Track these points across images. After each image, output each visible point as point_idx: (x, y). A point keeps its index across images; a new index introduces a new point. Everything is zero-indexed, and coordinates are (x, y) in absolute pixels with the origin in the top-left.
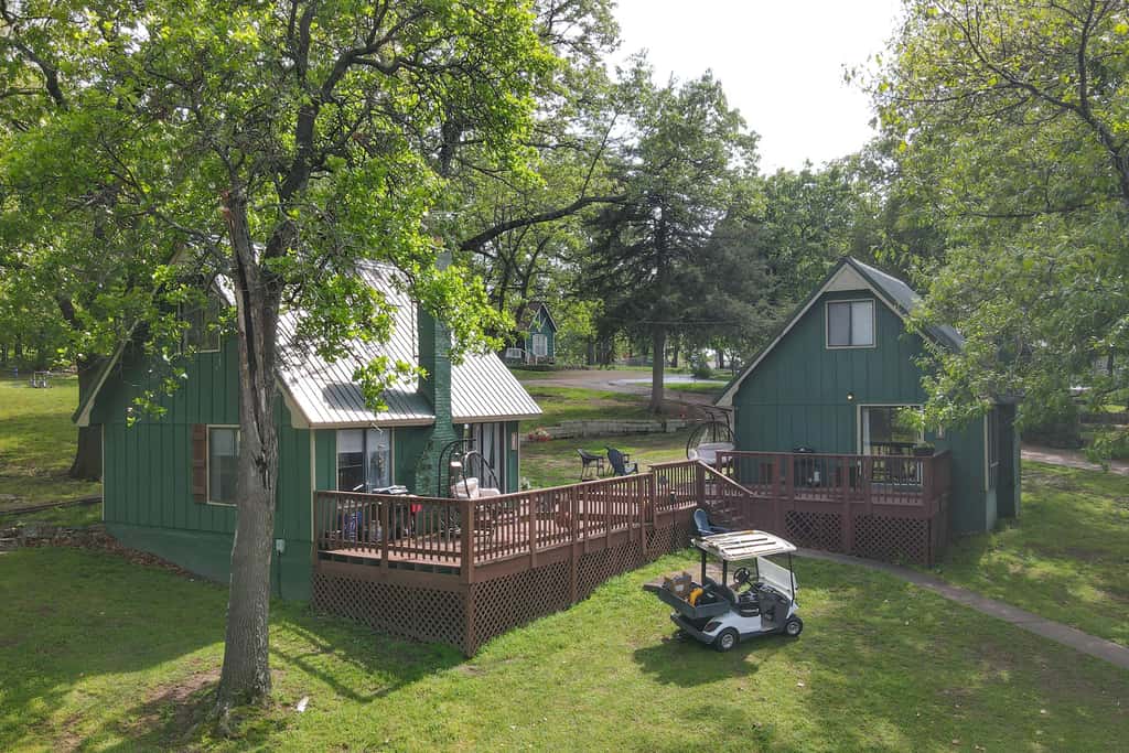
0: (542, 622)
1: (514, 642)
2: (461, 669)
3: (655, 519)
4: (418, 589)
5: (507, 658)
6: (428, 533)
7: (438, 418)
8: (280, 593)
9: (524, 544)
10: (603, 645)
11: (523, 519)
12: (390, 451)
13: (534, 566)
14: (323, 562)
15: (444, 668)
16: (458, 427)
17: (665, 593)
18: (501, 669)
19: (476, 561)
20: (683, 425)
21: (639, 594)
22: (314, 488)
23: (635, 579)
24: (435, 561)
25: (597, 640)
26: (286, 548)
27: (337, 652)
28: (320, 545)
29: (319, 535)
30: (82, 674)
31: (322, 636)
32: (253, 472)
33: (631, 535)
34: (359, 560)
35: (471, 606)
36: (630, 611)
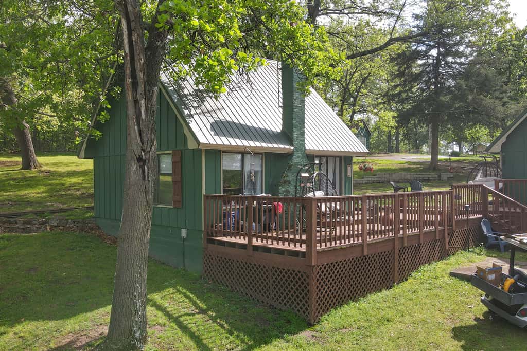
0: (372, 297)
1: (349, 313)
2: (305, 335)
3: (454, 223)
4: (273, 268)
5: (344, 328)
6: (286, 228)
7: (295, 148)
8: (184, 266)
9: (357, 236)
10: (424, 321)
11: (357, 222)
12: (262, 171)
13: (366, 253)
14: (210, 245)
15: (291, 333)
16: (310, 157)
17: (478, 279)
18: (339, 338)
19: (318, 248)
20: (452, 176)
21: (446, 279)
22: (204, 192)
23: (441, 268)
24: (286, 246)
25: (418, 316)
26: (187, 235)
27: (210, 313)
28: (208, 233)
29: (207, 226)
30: (23, 319)
31: (202, 300)
32: (134, 167)
33: (437, 235)
34: (233, 245)
35: (314, 284)
36: (442, 293)
